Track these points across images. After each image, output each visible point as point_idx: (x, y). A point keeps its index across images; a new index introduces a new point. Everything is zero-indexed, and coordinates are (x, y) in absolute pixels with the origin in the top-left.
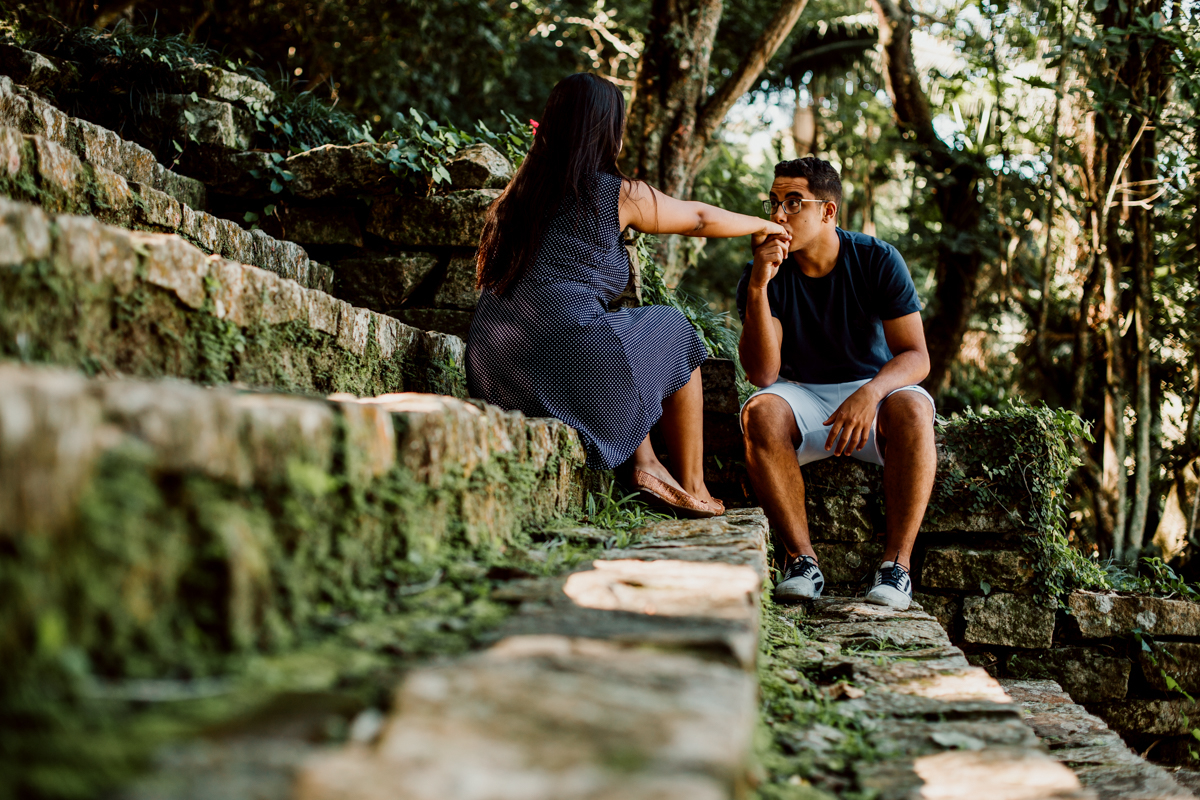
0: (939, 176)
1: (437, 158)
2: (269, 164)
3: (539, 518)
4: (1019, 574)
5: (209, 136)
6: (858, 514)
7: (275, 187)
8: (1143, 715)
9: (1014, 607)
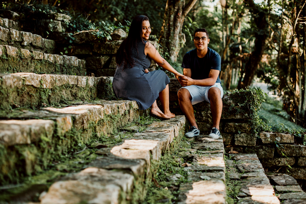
0: (255, 15)
1: (108, 33)
2: (69, 36)
3: (123, 125)
4: (248, 129)
5: (55, 30)
6: (209, 115)
7: (71, 42)
8: (277, 161)
9: (247, 136)
